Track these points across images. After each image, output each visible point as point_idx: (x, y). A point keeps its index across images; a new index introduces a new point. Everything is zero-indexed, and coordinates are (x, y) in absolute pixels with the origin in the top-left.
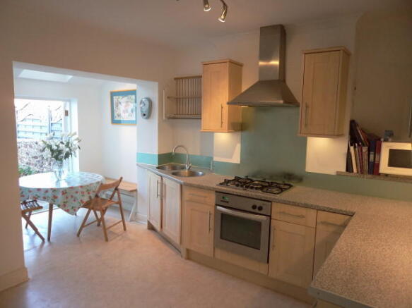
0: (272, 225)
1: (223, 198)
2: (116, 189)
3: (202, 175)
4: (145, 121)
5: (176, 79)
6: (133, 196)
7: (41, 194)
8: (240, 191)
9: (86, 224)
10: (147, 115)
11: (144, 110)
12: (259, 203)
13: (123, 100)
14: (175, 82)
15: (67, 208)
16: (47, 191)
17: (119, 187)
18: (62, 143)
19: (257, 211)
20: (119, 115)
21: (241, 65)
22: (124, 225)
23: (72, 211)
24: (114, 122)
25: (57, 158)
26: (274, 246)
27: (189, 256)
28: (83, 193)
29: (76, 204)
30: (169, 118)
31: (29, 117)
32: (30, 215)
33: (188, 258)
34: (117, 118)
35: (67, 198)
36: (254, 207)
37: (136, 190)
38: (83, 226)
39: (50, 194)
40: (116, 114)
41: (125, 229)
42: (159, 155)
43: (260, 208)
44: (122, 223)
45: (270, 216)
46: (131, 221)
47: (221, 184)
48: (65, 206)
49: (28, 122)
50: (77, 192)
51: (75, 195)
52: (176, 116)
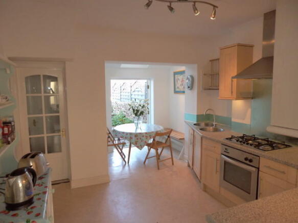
0: (259, 176)
1: (226, 149)
2: (169, 137)
3: (223, 131)
4: (189, 91)
5: (211, 61)
6: (182, 142)
7: (124, 135)
8: (238, 146)
9: (149, 157)
10: (191, 87)
11: (189, 84)
12: (250, 157)
13: (180, 77)
14: (210, 63)
15: (137, 145)
16: (127, 134)
17: (171, 135)
18: (140, 105)
19: (248, 162)
20: (178, 88)
21: (252, 46)
22: (172, 161)
23: (140, 147)
24: (176, 92)
25: (136, 115)
26: (260, 194)
27: (205, 189)
28: (146, 137)
29: (142, 143)
30: (205, 89)
31: (137, 90)
32: (122, 148)
33: (205, 191)
34: (177, 90)
35: (137, 139)
36: (246, 159)
37: (183, 139)
38: (146, 158)
39: (129, 136)
40: (176, 87)
41: (173, 164)
42: (197, 115)
43: (251, 161)
44: (171, 160)
45: (258, 169)
46: (180, 159)
47: (227, 139)
48: (136, 144)
49: (136, 93)
50: (143, 136)
51: (142, 138)
52: (211, 88)
